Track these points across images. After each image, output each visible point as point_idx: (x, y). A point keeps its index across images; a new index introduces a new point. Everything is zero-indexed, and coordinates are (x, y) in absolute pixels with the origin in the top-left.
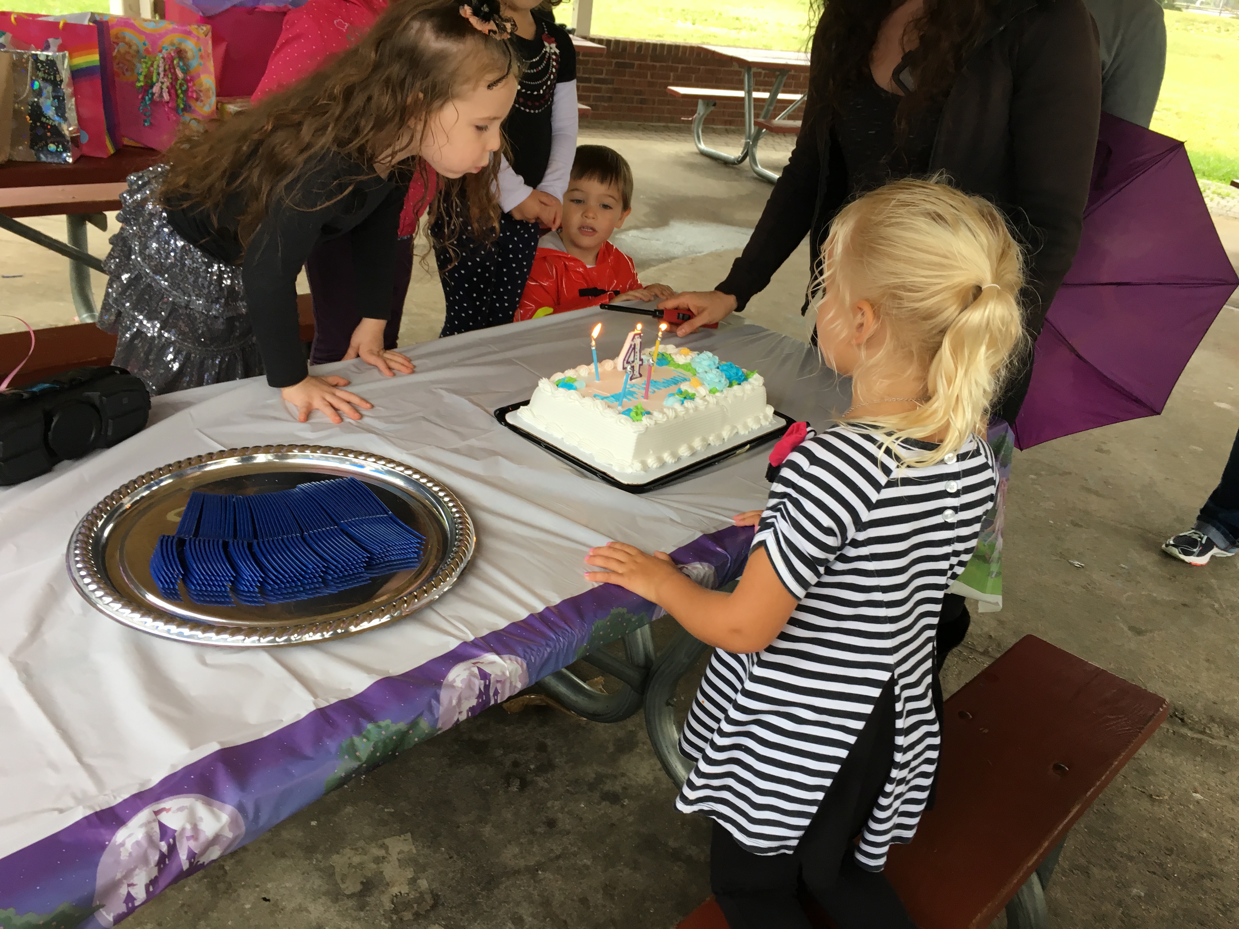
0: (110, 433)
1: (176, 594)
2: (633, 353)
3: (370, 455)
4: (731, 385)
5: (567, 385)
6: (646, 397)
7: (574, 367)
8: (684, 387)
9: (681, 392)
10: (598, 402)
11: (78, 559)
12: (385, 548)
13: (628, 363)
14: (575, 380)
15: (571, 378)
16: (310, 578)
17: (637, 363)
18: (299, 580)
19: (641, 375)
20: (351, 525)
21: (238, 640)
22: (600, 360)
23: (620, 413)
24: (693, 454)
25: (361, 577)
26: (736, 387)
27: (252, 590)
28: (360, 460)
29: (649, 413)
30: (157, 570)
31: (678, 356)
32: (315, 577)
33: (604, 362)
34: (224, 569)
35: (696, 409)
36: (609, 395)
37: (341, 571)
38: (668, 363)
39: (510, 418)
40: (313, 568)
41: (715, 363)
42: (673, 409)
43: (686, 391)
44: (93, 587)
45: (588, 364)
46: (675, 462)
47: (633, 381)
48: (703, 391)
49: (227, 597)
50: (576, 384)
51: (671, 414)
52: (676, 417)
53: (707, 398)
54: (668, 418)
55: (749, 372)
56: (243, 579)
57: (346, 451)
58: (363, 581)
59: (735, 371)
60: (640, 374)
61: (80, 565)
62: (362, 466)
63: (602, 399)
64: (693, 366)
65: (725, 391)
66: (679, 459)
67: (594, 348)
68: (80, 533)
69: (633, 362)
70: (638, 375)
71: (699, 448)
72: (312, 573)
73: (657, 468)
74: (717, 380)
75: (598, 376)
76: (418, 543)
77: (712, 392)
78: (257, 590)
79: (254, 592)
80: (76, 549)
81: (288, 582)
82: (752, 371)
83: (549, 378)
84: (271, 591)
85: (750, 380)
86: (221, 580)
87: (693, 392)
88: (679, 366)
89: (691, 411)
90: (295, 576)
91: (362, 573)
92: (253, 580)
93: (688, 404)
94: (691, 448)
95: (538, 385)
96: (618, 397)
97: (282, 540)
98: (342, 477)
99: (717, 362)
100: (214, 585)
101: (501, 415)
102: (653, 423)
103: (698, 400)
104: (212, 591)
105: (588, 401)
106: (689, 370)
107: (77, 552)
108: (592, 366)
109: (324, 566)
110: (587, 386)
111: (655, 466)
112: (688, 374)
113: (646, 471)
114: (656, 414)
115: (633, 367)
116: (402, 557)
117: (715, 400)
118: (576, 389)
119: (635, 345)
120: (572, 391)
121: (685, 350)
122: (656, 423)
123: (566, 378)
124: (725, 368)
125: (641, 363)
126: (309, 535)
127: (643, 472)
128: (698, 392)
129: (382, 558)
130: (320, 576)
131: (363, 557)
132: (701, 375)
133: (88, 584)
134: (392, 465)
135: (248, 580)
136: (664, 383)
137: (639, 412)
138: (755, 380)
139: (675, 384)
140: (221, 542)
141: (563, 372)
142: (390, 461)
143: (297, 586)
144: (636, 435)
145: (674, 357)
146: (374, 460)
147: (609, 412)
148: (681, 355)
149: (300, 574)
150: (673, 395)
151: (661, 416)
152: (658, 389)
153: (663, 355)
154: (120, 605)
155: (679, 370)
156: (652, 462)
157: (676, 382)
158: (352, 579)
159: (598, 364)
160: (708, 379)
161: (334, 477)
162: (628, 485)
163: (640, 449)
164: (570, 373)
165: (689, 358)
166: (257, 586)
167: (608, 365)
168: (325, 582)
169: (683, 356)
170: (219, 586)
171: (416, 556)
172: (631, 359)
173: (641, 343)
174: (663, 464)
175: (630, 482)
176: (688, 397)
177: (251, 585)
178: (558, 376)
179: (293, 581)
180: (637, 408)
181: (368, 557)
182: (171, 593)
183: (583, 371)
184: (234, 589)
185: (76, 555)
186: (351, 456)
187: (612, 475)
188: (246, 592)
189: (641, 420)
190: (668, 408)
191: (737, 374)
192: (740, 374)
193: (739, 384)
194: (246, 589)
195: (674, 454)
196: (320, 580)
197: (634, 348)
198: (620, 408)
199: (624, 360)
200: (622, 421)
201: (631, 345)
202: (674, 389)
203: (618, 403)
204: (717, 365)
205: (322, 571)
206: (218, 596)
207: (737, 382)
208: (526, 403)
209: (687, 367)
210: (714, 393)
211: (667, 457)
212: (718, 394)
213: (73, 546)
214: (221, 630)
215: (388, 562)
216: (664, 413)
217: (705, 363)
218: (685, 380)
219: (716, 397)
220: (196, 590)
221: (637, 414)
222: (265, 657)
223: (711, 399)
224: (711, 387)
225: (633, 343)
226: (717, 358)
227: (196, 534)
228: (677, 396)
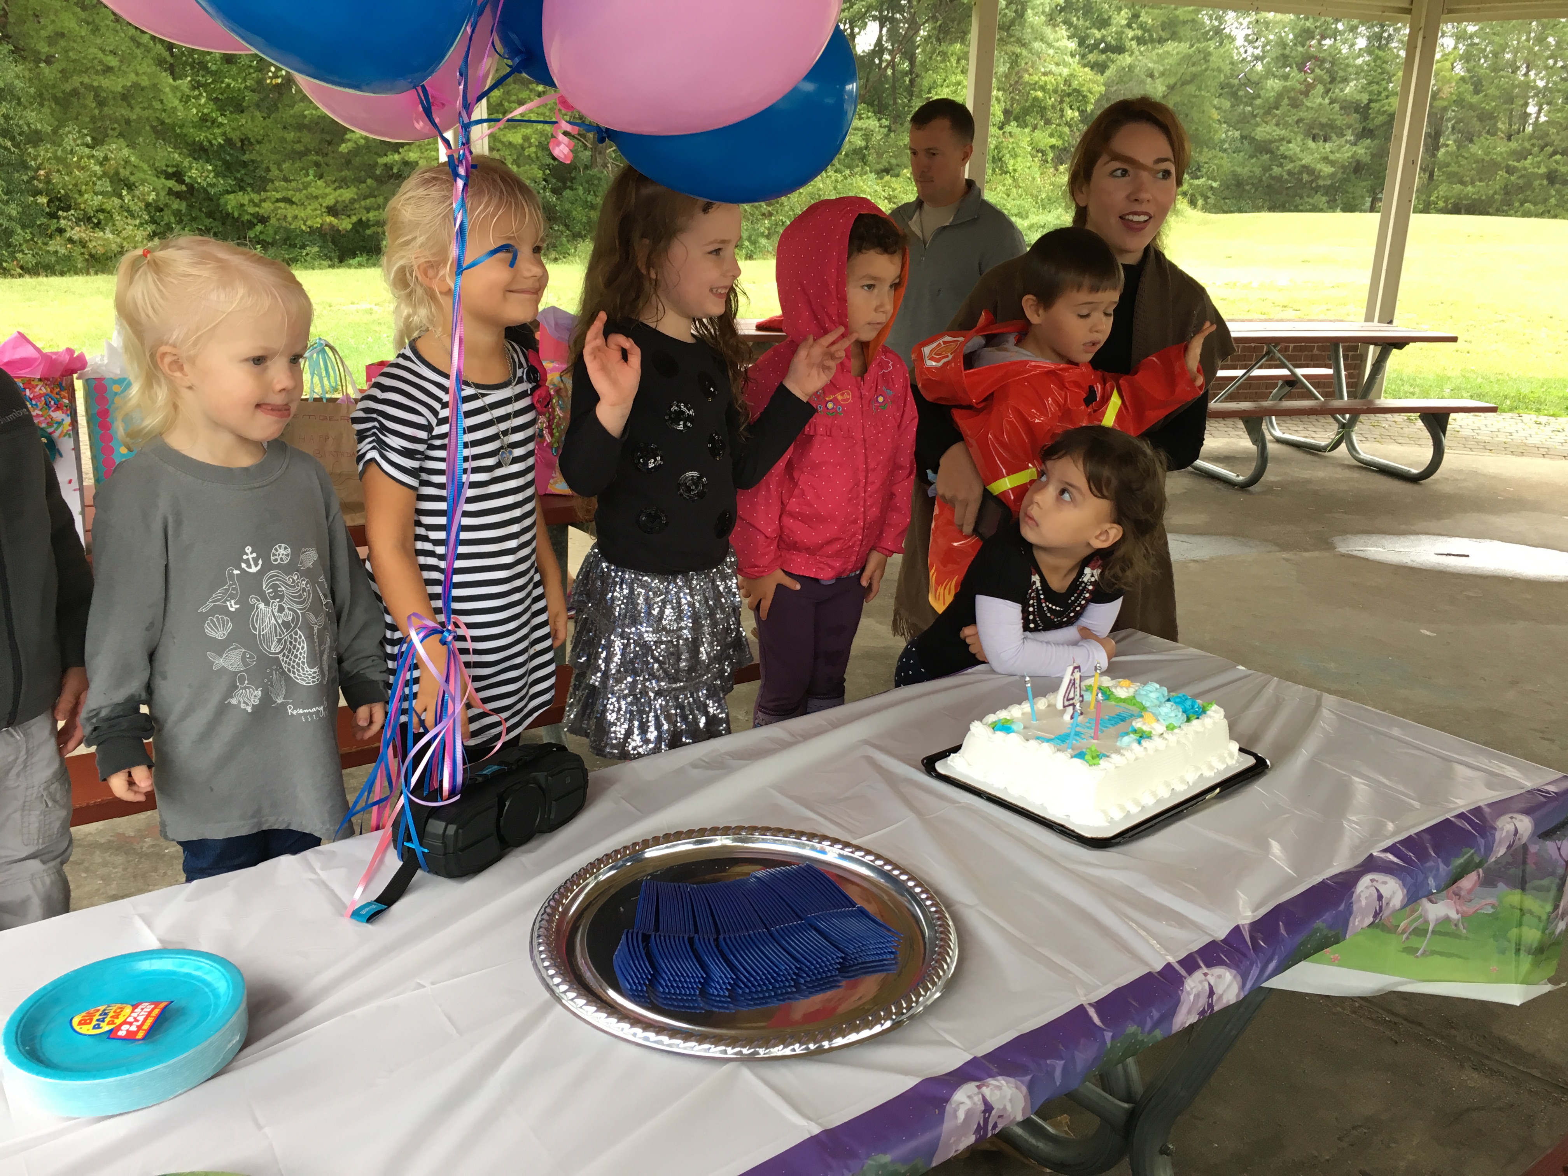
0: (552, 816)
1: (644, 996)
2: (1074, 688)
3: (824, 838)
4: (1188, 720)
5: (1005, 728)
6: (1097, 737)
7: (1006, 707)
8: (1138, 724)
9: (1135, 731)
10: (1045, 745)
11: (543, 956)
13: (1069, 698)
14: (1012, 722)
15: (1007, 720)
20: (818, 919)
22: (1035, 697)
23: (1072, 757)
26: (1195, 722)
28: (815, 843)
29: (1106, 755)
30: (624, 970)
31: (1118, 689)
33: (1040, 699)
34: (693, 969)
35: (1156, 750)
36: (1053, 736)
39: (940, 767)
41: (1163, 695)
43: (1140, 729)
45: (1023, 702)
48: (1158, 728)
49: (696, 1000)
50: (1015, 726)
53: (1165, 735)
55: (1206, 704)
56: (714, 980)
59: (1190, 702)
61: (546, 964)
63: (1048, 741)
64: (1139, 699)
65: (1183, 728)
66: (1144, 808)
67: (1028, 684)
68: (540, 927)
69: (1074, 697)
71: (1162, 795)
73: (1121, 819)
74: (1173, 715)
75: (1034, 715)
77: (1170, 728)
80: (539, 944)
82: (1210, 702)
83: (981, 720)
85: (1209, 713)
86: (690, 982)
87: (1150, 729)
88: (1120, 700)
89: (1151, 753)
92: (723, 981)
93: (1146, 744)
94: (1153, 794)
95: (969, 730)
96: (1065, 739)
99: (1166, 694)
100: (683, 987)
101: (929, 764)
102: (1112, 767)
103: (1156, 740)
104: (680, 994)
105: (1032, 745)
106: (1135, 705)
107: (542, 948)
108: (1026, 705)
110: (1025, 728)
111: (1119, 816)
112: (1136, 709)
114: (1113, 756)
115: (1075, 703)
117: (1174, 739)
118: (1015, 732)
119: (1076, 679)
120: (1012, 735)
121: (1126, 682)
123: (1000, 720)
124: (1178, 699)
128: (1155, 729)
132: (1153, 710)
135: (719, 982)
136: (1110, 720)
137: (1094, 755)
138: (1215, 712)
139: (1126, 721)
140: (686, 938)
141: (996, 712)
145: (1113, 690)
147: (1060, 756)
148: (1121, 687)
150: (1128, 733)
151: (1119, 758)
152: (1108, 727)
155: (1122, 705)
156: (1115, 812)
157: (1125, 719)
159: (1034, 702)
160: (1163, 713)
161: (789, 864)
162: (1093, 839)
163: (1101, 798)
164: (1004, 713)
165: (1132, 690)
167: (1046, 702)
169: (1124, 689)
172: (1073, 694)
175: (1095, 836)
176: (1144, 736)
178: (991, 718)
180: (1090, 750)
182: (639, 996)
183: (1018, 710)
185: (541, 952)
186: (804, 838)
187: (1072, 828)
189: (1099, 765)
190: (1126, 749)
191: (1194, 706)
192: (1197, 705)
193: (1198, 718)
197: (1075, 682)
198: (1071, 751)
199: (1066, 696)
201: (1072, 680)
202: (1127, 727)
203: (1066, 745)
204: (1168, 698)
206: (687, 1000)
207: (1195, 716)
208: (958, 749)
209: (1130, 701)
210: (1172, 729)
212: (1176, 731)
216: (1122, 755)
217: (1153, 696)
218: (1135, 716)
219: (1175, 735)
220: (664, 989)
221: (1093, 757)
223: (1170, 738)
224: (1168, 723)
225: (1073, 678)
226: (1165, 688)
227: (655, 927)
228: (1132, 736)
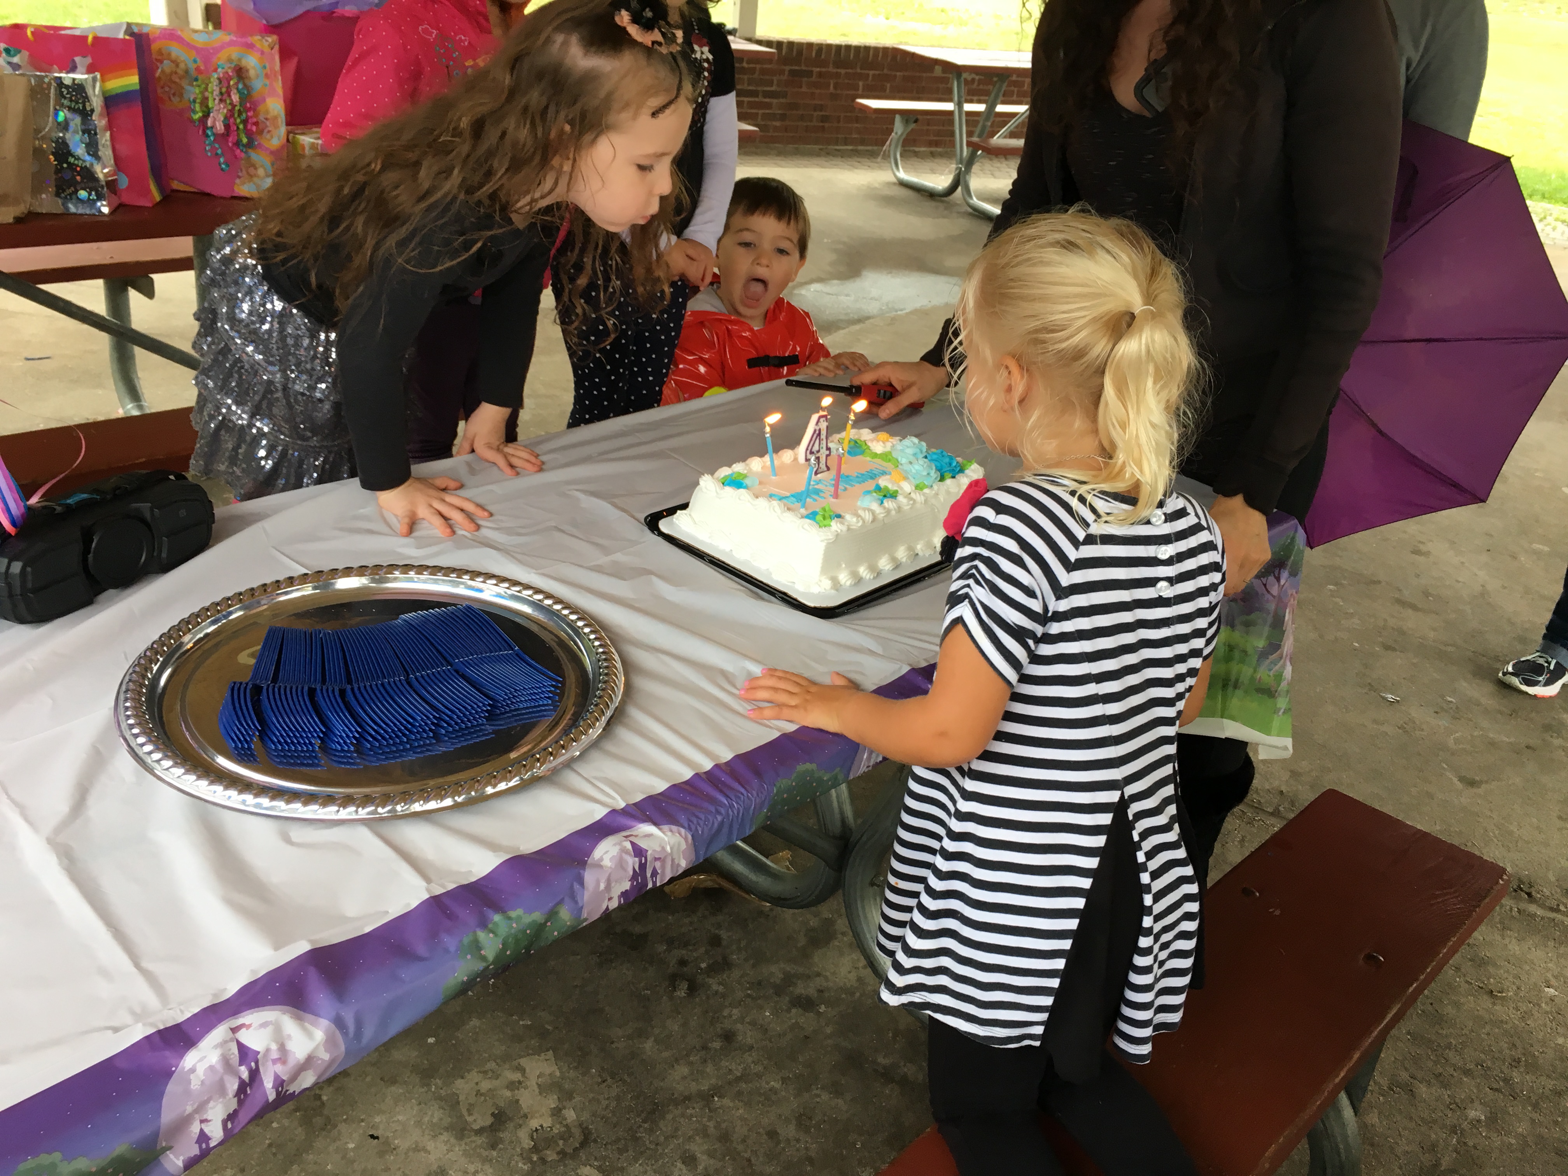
0: (164, 555)
1: (252, 755)
2: (818, 441)
3: (489, 576)
4: (942, 479)
5: (735, 482)
6: (836, 495)
7: (744, 460)
8: (883, 482)
9: (878, 489)
10: (775, 503)
11: (128, 713)
12: (511, 693)
13: (812, 453)
14: (745, 476)
15: (740, 474)
16: (418, 732)
17: (824, 452)
18: (404, 735)
19: (828, 469)
20: (466, 664)
21: (330, 812)
22: (776, 450)
23: (802, 517)
24: (897, 567)
25: (481, 730)
26: (949, 482)
27: (346, 748)
28: (478, 583)
29: (839, 516)
30: (227, 725)
31: (874, 443)
32: (424, 731)
33: (781, 453)
34: (310, 723)
35: (899, 509)
36: (788, 494)
37: (456, 723)
38: (863, 453)
39: (664, 526)
40: (422, 719)
41: (921, 452)
42: (870, 510)
43: (886, 488)
44: (149, 748)
45: (762, 455)
46: (874, 578)
47: (819, 476)
48: (907, 487)
49: (316, 757)
50: (747, 482)
51: (868, 517)
52: (874, 519)
53: (913, 495)
54: (864, 521)
55: (965, 462)
56: (335, 735)
57: (461, 572)
58: (484, 735)
59: (947, 460)
60: (827, 466)
61: (131, 721)
62: (480, 590)
63: (780, 500)
64: (894, 455)
65: (935, 487)
66: (879, 574)
67: (768, 435)
68: (130, 680)
69: (818, 451)
70: (825, 469)
71: (904, 560)
72: (420, 726)
73: (851, 586)
74: (925, 473)
75: (775, 470)
76: (552, 686)
77: (918, 487)
78: (352, 748)
79: (349, 751)
80: (126, 700)
81: (391, 737)
82: (970, 461)
83: (712, 474)
84: (370, 750)
85: (967, 472)
86: (307, 737)
87: (895, 488)
88: (875, 455)
89: (893, 512)
90: (400, 730)
91: (483, 725)
92: (348, 736)
93: (889, 504)
94: (893, 559)
95: (698, 484)
96: (800, 498)
97: (382, 685)
98: (455, 605)
99: (924, 449)
100: (299, 743)
101: (652, 522)
102: (844, 528)
103: (900, 498)
104: (296, 751)
105: (762, 502)
106: (890, 460)
107: (128, 704)
108: (767, 458)
109: (435, 717)
110: (760, 483)
111: (848, 583)
112: (888, 466)
113: (837, 590)
114: (848, 517)
115: (818, 458)
116: (533, 704)
117: (923, 498)
118: (747, 487)
119: (820, 430)
120: (741, 490)
121: (883, 435)
122: (849, 529)
123: (734, 473)
124: (935, 457)
125: (828, 452)
126: (416, 679)
127: (833, 591)
128: (902, 488)
129: (507, 705)
130: (431, 730)
131: (484, 705)
132: (907, 467)
133: (142, 745)
134: (518, 589)
135: (341, 737)
136: (857, 477)
137: (827, 515)
138: (973, 471)
139: (872, 478)
140: (306, 689)
141: (730, 466)
142: (515, 583)
143: (402, 743)
144: (824, 544)
145: (869, 444)
146: (494, 582)
147: (789, 515)
148: (878, 441)
149: (406, 728)
150: (869, 492)
151: (855, 520)
152: (852, 485)
153: (856, 442)
154: (182, 771)
155: (877, 460)
156: (844, 578)
157: (873, 476)
158: (470, 733)
159: (774, 456)
160: (914, 471)
161: (445, 605)
162: (815, 608)
163: (830, 563)
164: (738, 467)
165: (889, 445)
166: (352, 743)
167: (787, 456)
168: (437, 736)
169: (881, 443)
170: (305, 743)
171: (550, 702)
172: (816, 448)
173: (827, 427)
174: (859, 580)
175: (817, 605)
176: (889, 495)
177: (345, 742)
178: (724, 472)
179: (397, 736)
180: (824, 510)
181: (489, 705)
182: (246, 755)
183: (756, 464)
184: (324, 748)
185: (127, 709)
186: (466, 577)
187: (795, 596)
188: (338, 751)
189: (830, 526)
190: (864, 509)
191: (950, 464)
192: (954, 464)
193: (953, 477)
194: (339, 748)
195: (872, 568)
196: (431, 734)
197: (819, 434)
198: (803, 511)
199: (807, 449)
200: (806, 526)
201: (815, 431)
202: (870, 485)
203: (800, 505)
204: (925, 454)
205: (433, 723)
206: (305, 757)
207: (950, 475)
208: (684, 506)
209: (886, 456)
210: (921, 489)
211: (863, 571)
212: (926, 491)
213: (122, 697)
214: (309, 798)
215: (516, 710)
216: (858, 516)
217: (910, 451)
218: (884, 473)
219: (924, 494)
220: (276, 750)
221: (824, 518)
222: (364, 832)
223: (918, 497)
224: (918, 482)
225: (817, 428)
226: (924, 444)
227: (275, 680)
228: (874, 494)
